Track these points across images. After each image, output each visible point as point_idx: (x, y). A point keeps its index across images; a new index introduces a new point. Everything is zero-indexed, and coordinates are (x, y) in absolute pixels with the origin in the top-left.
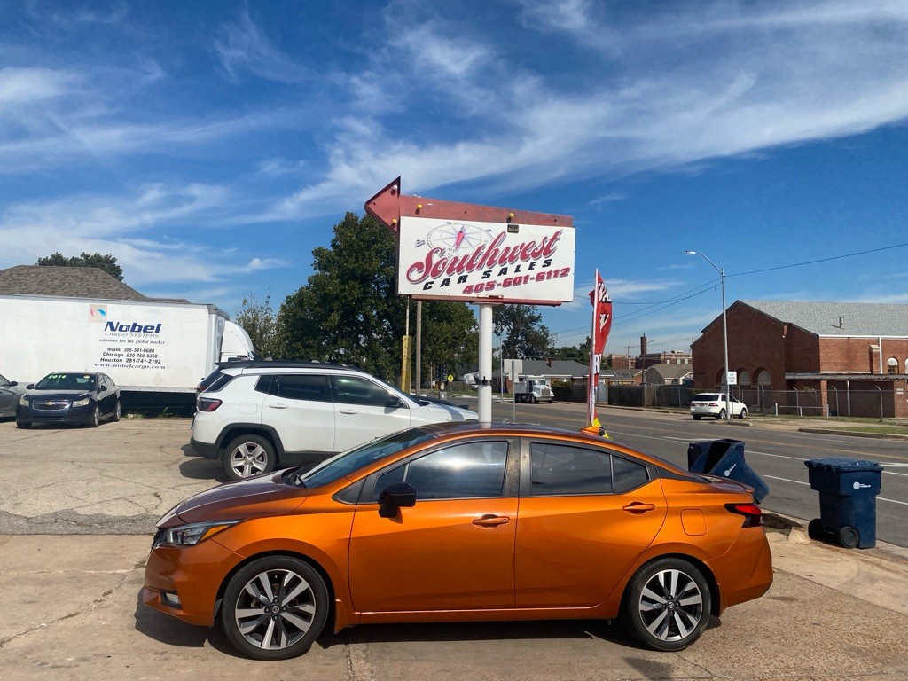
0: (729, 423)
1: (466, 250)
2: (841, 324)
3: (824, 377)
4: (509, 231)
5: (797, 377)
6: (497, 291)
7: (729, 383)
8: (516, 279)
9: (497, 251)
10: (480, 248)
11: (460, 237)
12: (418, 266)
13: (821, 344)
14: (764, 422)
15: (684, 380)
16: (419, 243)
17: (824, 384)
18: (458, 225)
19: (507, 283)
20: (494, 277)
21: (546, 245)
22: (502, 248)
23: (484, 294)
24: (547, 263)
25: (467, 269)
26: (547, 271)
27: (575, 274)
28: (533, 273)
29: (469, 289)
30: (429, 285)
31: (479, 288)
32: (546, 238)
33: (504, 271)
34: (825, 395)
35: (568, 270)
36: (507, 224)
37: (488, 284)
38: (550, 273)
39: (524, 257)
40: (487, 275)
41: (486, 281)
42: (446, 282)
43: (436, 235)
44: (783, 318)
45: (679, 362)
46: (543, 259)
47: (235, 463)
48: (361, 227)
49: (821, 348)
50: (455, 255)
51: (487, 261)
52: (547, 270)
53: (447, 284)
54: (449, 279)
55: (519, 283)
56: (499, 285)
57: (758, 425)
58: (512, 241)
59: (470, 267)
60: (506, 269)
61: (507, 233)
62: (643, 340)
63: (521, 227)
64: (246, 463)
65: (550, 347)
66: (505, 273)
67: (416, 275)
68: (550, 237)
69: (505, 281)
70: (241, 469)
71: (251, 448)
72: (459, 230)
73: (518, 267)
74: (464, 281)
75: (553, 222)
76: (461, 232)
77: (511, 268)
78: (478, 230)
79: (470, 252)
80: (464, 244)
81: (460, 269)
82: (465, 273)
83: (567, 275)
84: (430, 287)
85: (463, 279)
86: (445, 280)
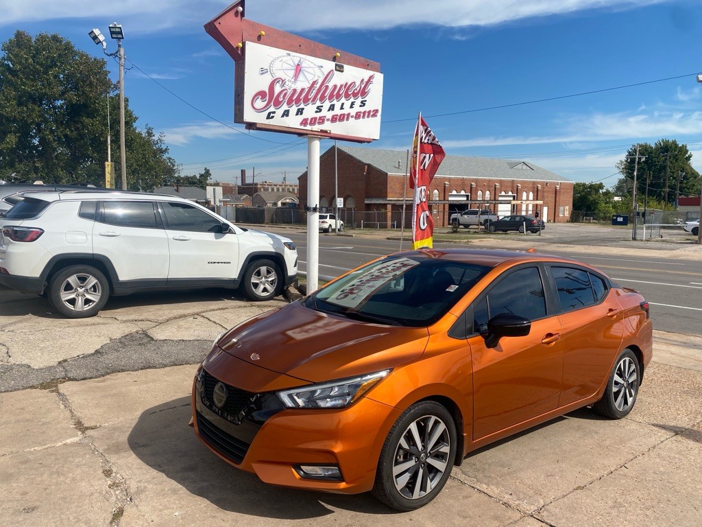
0: (338, 235)
1: (302, 84)
2: (399, 166)
3: (390, 202)
4: (336, 70)
5: (372, 202)
6: (327, 126)
7: (338, 206)
8: (341, 115)
9: (327, 87)
10: (314, 83)
11: (298, 69)
12: (262, 94)
13: (389, 180)
14: (360, 233)
15: (282, 203)
16: (263, 71)
17: (389, 207)
18: (296, 57)
19: (334, 119)
20: (325, 113)
21: (363, 86)
22: (331, 85)
23: (317, 127)
24: (363, 104)
25: (304, 102)
26: (362, 111)
27: (382, 115)
28: (353, 112)
29: (304, 122)
30: (272, 115)
31: (313, 121)
32: (363, 80)
33: (332, 108)
34: (389, 214)
35: (377, 111)
36: (334, 63)
37: (320, 118)
38: (364, 113)
39: (347, 96)
40: (319, 109)
41: (318, 115)
42: (286, 113)
43: (277, 65)
44: (365, 160)
45: (270, 190)
46: (360, 99)
47: (65, 296)
48: (37, 50)
49: (388, 182)
50: (294, 87)
51: (319, 97)
52: (362, 109)
53: (287, 115)
54: (289, 110)
55: (343, 120)
56: (328, 120)
57: (358, 235)
58: (338, 79)
59: (306, 100)
60: (333, 105)
61: (335, 72)
62: (243, 172)
63: (346, 67)
64: (78, 295)
65: (176, 175)
66: (333, 110)
67: (260, 104)
68: (366, 80)
69: (333, 116)
70: (72, 302)
71: (83, 279)
72: (297, 62)
73: (343, 104)
74: (301, 114)
75: (366, 66)
76: (298, 65)
77: (338, 105)
78: (312, 65)
79: (307, 85)
80: (301, 77)
81: (298, 101)
82: (302, 106)
83: (376, 116)
84: (273, 117)
85: (300, 112)
86: (285, 111)
